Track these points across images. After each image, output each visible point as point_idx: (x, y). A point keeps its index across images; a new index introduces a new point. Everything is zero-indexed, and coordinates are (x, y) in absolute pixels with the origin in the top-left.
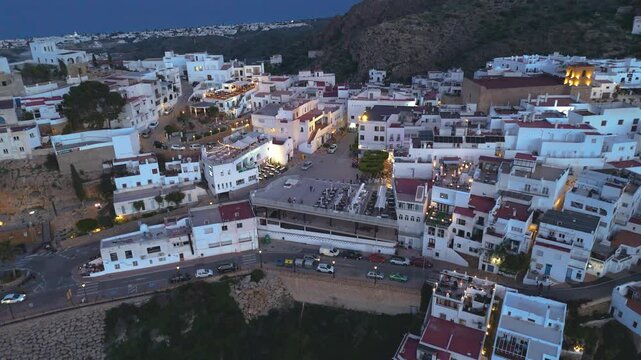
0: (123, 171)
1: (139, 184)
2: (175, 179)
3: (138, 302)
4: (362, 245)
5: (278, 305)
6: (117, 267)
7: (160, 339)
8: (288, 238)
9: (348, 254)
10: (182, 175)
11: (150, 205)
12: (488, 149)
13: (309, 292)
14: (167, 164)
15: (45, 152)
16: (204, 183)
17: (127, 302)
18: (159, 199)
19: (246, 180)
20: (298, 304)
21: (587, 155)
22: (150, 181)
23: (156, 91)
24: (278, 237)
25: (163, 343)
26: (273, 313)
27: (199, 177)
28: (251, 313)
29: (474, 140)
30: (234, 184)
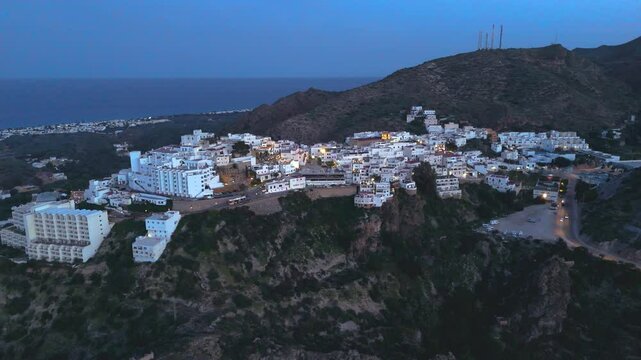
2: (273, 170)
3: (283, 197)
4: (336, 183)
6: (271, 191)
9: (333, 185)
12: (365, 155)
13: (325, 195)
15: (231, 163)
17: (281, 196)
18: (271, 176)
20: (323, 197)
21: (390, 155)
24: (311, 184)
25: (294, 205)
26: (318, 199)
28: (313, 199)
29: (361, 153)
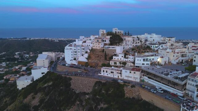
0: (116, 55)
1: (118, 59)
2: (126, 59)
3: (103, 82)
4: (171, 90)
5: (136, 97)
6: (104, 74)
7: (103, 92)
8: (149, 82)
10: (129, 59)
11: (118, 64)
13: (146, 97)
14: (126, 56)
15: (103, 48)
16: (134, 63)
17: (101, 81)
18: (120, 63)
19: (145, 64)
20: (142, 99)
22: (121, 59)
23: (134, 40)
24: (146, 81)
25: (104, 93)
26: (133, 98)
27: (133, 61)
28: (127, 95)
30: (141, 64)
